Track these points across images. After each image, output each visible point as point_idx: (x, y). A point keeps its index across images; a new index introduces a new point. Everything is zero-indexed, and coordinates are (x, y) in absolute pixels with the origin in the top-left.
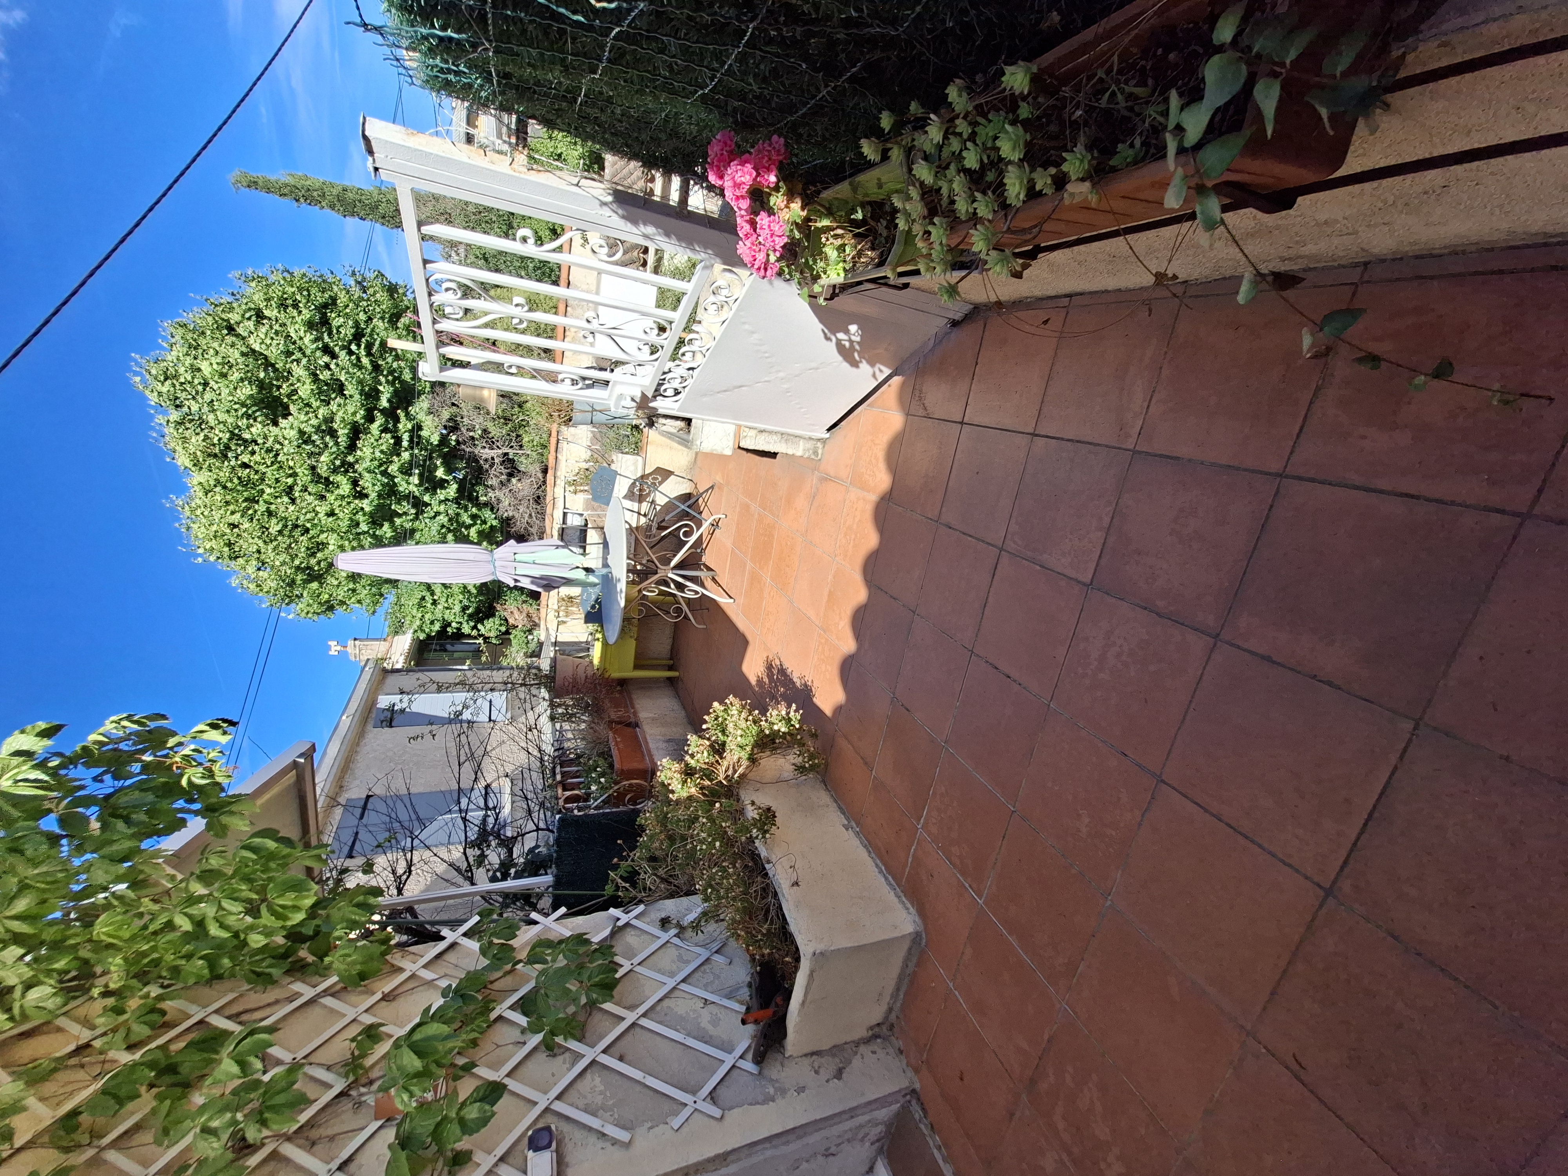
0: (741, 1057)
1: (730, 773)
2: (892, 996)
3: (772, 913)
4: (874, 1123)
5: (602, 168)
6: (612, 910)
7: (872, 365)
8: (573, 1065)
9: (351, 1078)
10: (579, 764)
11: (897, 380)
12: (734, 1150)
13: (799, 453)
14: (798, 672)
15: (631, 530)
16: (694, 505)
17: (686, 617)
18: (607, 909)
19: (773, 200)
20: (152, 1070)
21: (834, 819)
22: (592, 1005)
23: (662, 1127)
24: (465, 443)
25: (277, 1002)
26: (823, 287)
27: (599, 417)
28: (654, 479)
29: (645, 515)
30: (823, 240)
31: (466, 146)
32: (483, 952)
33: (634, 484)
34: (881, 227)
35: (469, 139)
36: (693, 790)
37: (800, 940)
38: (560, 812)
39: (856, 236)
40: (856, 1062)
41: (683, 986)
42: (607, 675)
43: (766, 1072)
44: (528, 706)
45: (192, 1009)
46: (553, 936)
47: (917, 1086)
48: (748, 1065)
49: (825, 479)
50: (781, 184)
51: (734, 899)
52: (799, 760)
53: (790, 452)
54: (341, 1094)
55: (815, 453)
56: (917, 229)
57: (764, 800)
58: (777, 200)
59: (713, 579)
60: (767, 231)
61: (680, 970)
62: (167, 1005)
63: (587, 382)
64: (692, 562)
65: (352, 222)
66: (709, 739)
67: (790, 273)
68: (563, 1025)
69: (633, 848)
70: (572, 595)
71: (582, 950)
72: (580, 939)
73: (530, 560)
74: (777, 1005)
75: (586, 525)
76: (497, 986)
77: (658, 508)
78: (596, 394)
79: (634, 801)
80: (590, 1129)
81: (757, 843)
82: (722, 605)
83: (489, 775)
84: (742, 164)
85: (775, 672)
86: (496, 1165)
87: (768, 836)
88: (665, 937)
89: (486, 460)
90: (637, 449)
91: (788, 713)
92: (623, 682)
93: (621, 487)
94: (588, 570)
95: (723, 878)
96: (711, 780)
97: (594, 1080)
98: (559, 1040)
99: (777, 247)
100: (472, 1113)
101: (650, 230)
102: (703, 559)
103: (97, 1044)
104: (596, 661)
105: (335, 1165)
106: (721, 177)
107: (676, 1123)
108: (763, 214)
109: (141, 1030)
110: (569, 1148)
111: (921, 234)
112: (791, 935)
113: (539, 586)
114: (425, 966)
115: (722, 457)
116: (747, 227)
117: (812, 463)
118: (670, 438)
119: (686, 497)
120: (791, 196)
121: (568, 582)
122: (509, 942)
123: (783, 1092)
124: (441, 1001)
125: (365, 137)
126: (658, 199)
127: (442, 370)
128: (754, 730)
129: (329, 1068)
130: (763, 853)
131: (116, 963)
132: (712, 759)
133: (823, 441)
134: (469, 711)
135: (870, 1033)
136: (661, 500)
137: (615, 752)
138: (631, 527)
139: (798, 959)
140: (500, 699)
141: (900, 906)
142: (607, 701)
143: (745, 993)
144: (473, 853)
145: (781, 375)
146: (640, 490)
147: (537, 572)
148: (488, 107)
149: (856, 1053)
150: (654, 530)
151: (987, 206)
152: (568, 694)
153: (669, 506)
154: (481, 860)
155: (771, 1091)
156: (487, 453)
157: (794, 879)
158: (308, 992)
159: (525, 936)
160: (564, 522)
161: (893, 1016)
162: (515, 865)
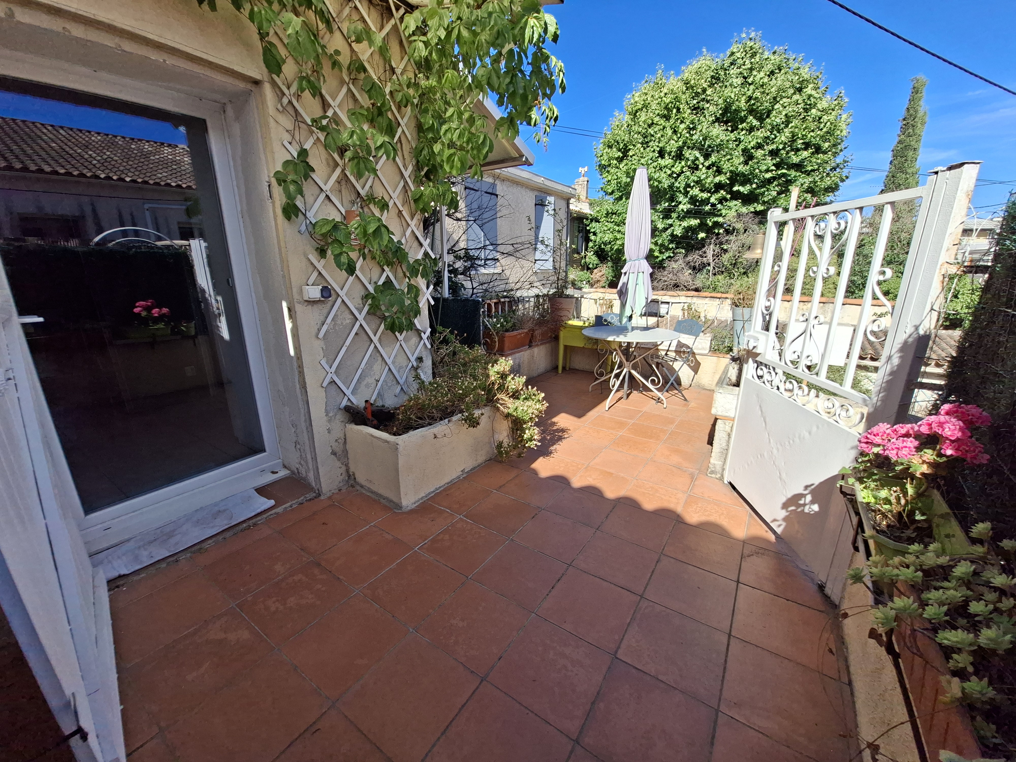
0: (349, 399)
1: (500, 401)
2: (369, 488)
3: (421, 422)
4: (307, 471)
5: (946, 328)
6: (429, 330)
7: (785, 519)
8: (356, 309)
9: (365, 198)
10: (509, 312)
11: (772, 538)
12: (307, 392)
13: (712, 461)
14: (559, 448)
15: (656, 345)
16: (673, 387)
17: (597, 379)
18: (430, 327)
19: (930, 451)
20: (381, 104)
21: (468, 464)
22: (384, 318)
23: (322, 354)
24: (717, 239)
25: (404, 159)
26: (853, 485)
27: (738, 326)
28: (692, 361)
29: (666, 354)
30: (895, 489)
31: (961, 230)
32: (416, 261)
33: (688, 347)
34: (909, 533)
35: (967, 232)
36: (493, 378)
37: (404, 436)
38: (483, 301)
39: (900, 514)
40: (338, 464)
41: (387, 368)
42: (562, 328)
43: (340, 412)
44: (544, 282)
45: (406, 119)
46: (419, 299)
47: (322, 498)
48: (345, 403)
49: (692, 477)
50: (944, 459)
51: (430, 400)
52: (505, 444)
53: (713, 454)
54: (359, 193)
55: (712, 472)
56: (910, 559)
57: (484, 421)
58: (929, 455)
59: (621, 398)
60: (901, 445)
61: (395, 367)
62: (409, 108)
63: (767, 317)
64: (633, 384)
65: (889, 156)
66: (522, 389)
67: (863, 462)
68: (377, 303)
69: (461, 342)
70: (613, 308)
71: (412, 314)
72: (417, 312)
73: (639, 282)
74: (372, 421)
75: (660, 316)
76: (399, 269)
77: (671, 363)
78: (758, 322)
79: (486, 344)
80: (327, 317)
81: (460, 415)
82: (604, 403)
83: (504, 261)
84: (961, 429)
85: (560, 434)
86: (318, 270)
87: (463, 422)
88: (413, 359)
89: (705, 253)
90: (714, 350)
91: (534, 440)
92: (556, 338)
93: (687, 339)
94: (631, 317)
95: (442, 393)
96: (497, 389)
97: (348, 319)
98: (370, 301)
99: (887, 452)
100: (344, 259)
101: (896, 361)
102: (635, 392)
103: (394, 77)
104: (570, 322)
105: (328, 193)
106: (947, 413)
107: (323, 362)
108: (916, 443)
109: (399, 97)
110: (320, 306)
111: (906, 561)
112: (407, 432)
113: (621, 288)
114: (413, 231)
115: (710, 406)
116: (903, 431)
117: (705, 469)
118: (724, 372)
119: (678, 382)
120: (933, 465)
121: (623, 305)
122: (419, 275)
123: (329, 421)
124: (396, 241)
125: (963, 164)
126: (922, 370)
127: (775, 223)
128: (527, 418)
129: (371, 187)
130: (455, 418)
131: (433, 82)
132: (510, 390)
133: (721, 478)
134: (544, 249)
135: (351, 474)
136: (676, 365)
137: (515, 333)
138: (658, 345)
139: (394, 434)
140: (549, 265)
141: (417, 499)
142: (546, 328)
143: (379, 403)
144: (462, 253)
145: (775, 451)
146: (684, 352)
147: (631, 287)
148: (997, 246)
149: (342, 464)
150: (656, 360)
151: (935, 614)
152: (552, 305)
153: (672, 371)
154: (458, 258)
155: (331, 415)
156: (710, 253)
157: (438, 436)
158: (406, 174)
159: (421, 282)
160: (662, 303)
161: (358, 488)
162: (455, 276)
